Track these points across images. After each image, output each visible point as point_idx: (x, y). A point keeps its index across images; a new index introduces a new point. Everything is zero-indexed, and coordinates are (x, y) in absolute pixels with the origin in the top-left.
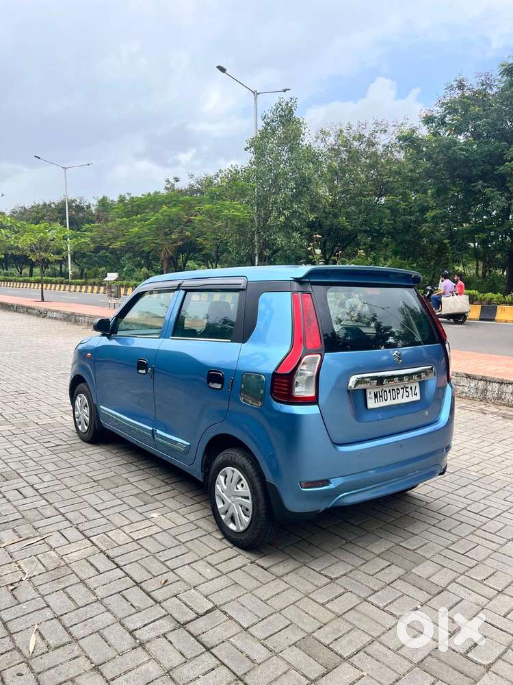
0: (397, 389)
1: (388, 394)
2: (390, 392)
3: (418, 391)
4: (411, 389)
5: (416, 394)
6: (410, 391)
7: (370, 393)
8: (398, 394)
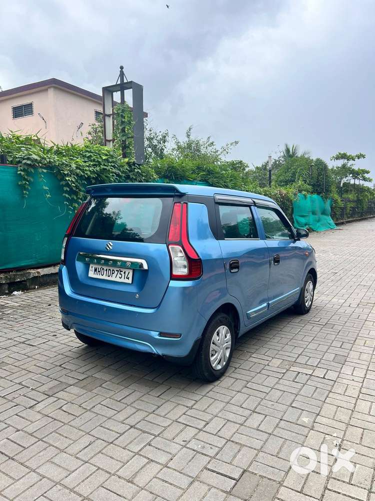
0: (113, 270)
1: (105, 272)
2: (106, 270)
3: (130, 276)
4: (125, 273)
5: (128, 278)
6: (123, 275)
7: (92, 267)
8: (113, 273)
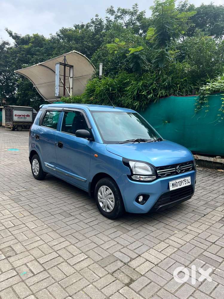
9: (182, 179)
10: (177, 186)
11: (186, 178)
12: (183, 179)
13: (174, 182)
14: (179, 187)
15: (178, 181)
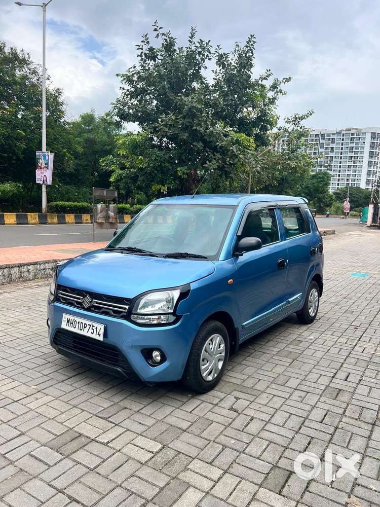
9: (88, 323)
10: (75, 328)
11: (96, 325)
12: (90, 323)
13: (71, 318)
14: (76, 330)
15: (78, 320)
